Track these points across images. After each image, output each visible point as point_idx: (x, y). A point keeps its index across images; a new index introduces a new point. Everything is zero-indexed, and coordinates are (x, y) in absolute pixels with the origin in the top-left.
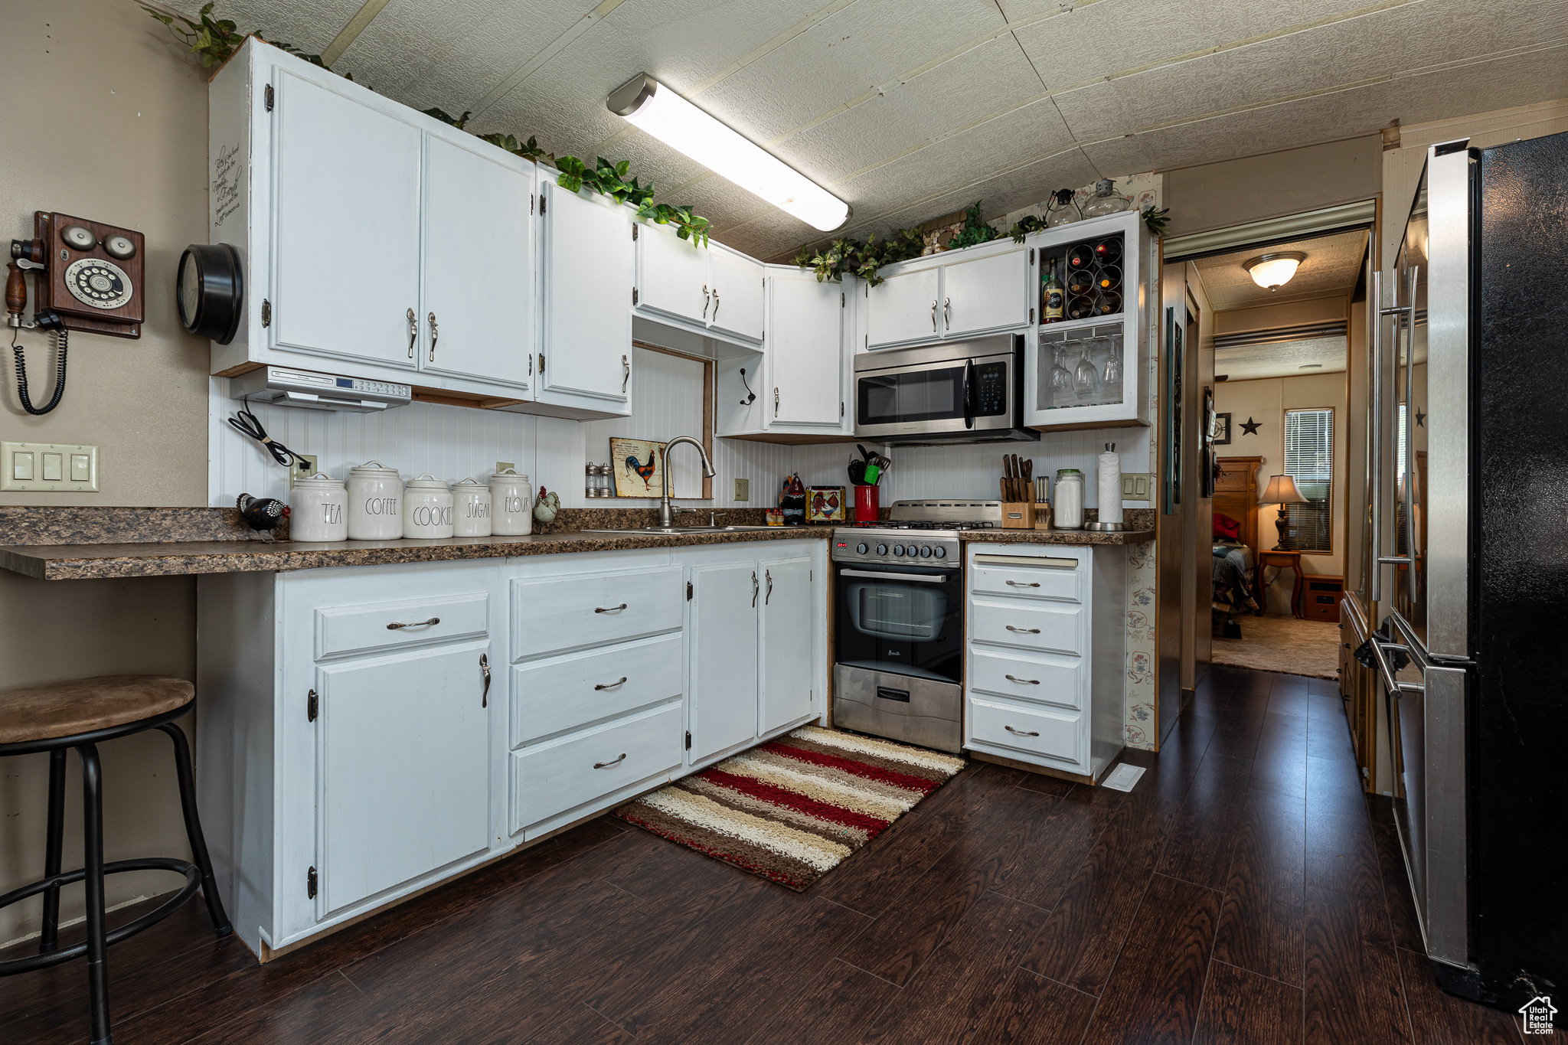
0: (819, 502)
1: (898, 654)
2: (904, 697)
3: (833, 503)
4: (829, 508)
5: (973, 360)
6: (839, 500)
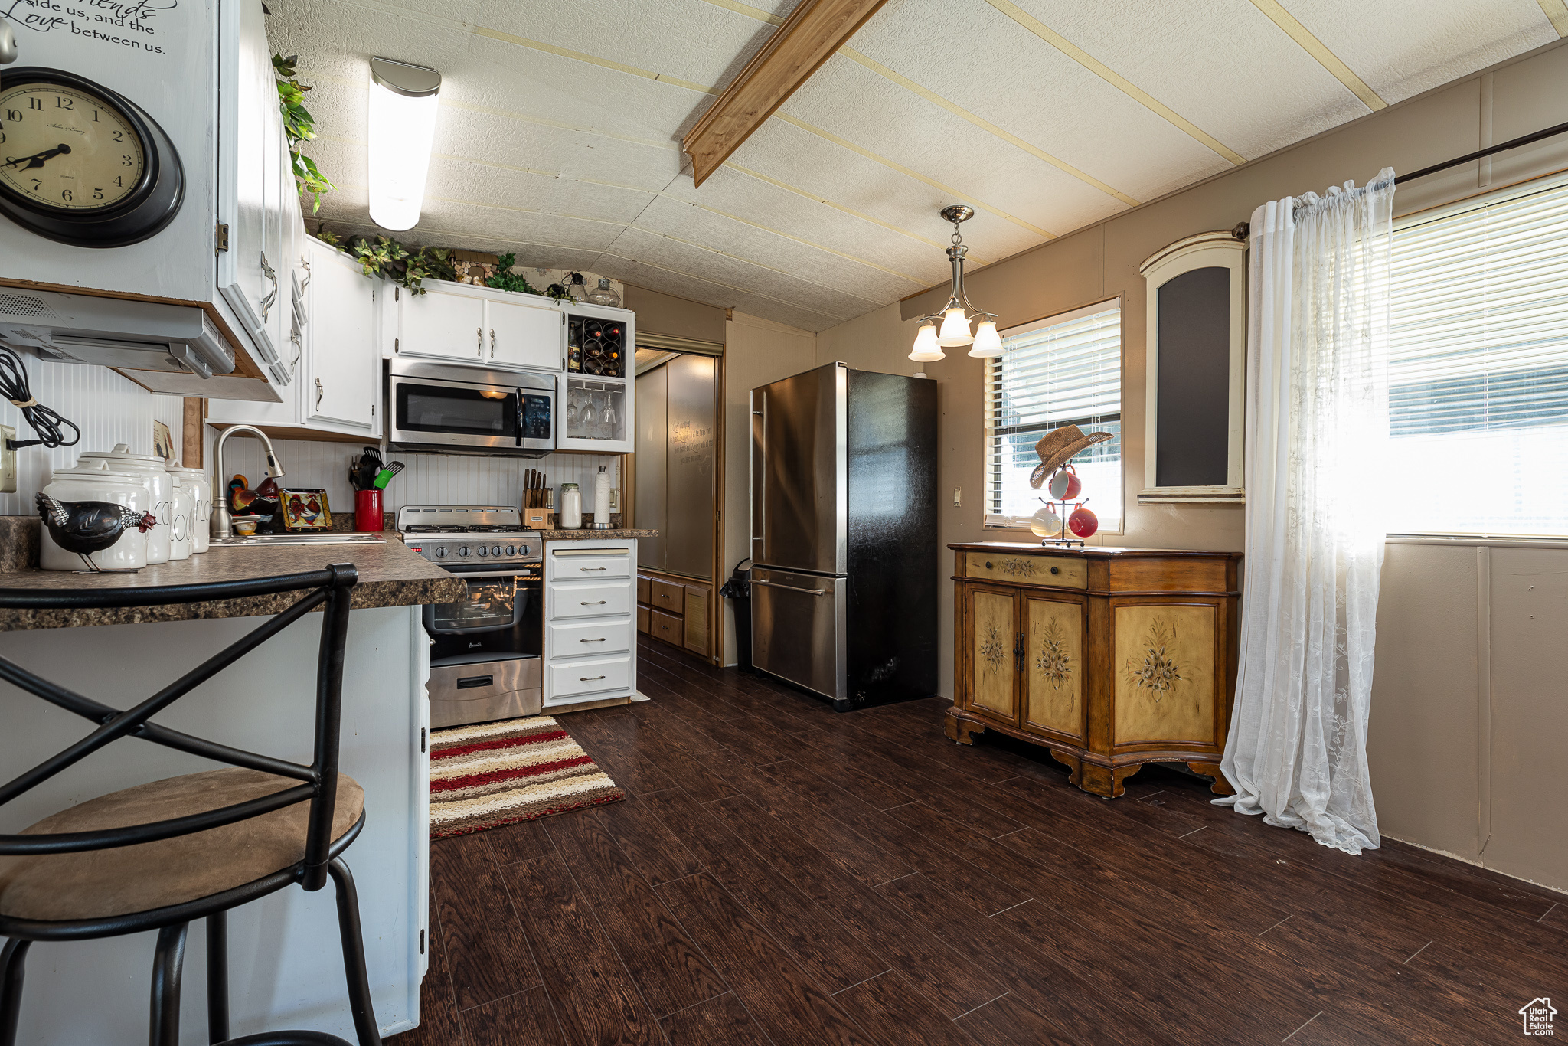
0: (297, 507)
1: (479, 644)
2: (487, 681)
3: (314, 507)
4: (310, 514)
5: (522, 389)
6: (320, 505)
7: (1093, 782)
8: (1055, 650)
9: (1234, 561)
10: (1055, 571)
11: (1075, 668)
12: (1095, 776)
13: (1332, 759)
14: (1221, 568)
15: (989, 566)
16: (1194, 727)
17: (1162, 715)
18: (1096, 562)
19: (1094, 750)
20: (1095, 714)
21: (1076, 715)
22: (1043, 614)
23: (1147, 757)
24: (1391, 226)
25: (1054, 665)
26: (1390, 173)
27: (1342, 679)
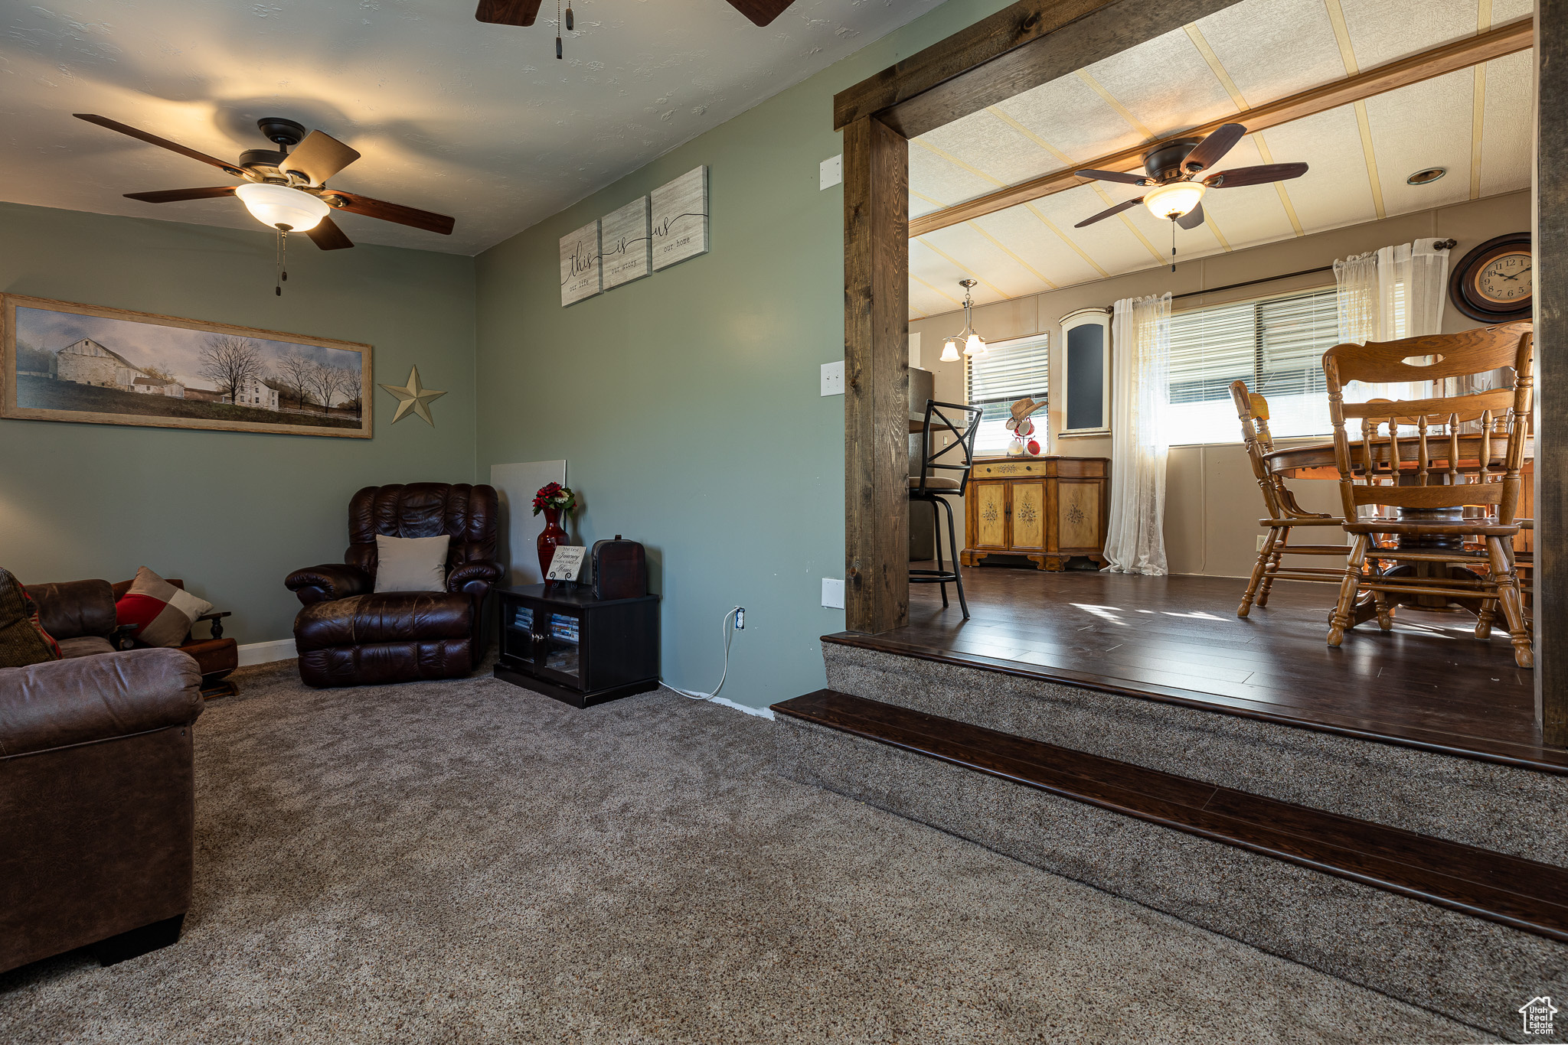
7: (1051, 565)
8: (1028, 507)
9: (1106, 462)
10: (1029, 469)
11: (1039, 515)
12: (1052, 562)
13: (1150, 542)
14: (1101, 465)
15: (989, 470)
16: (1091, 541)
17: (1077, 535)
18: (1050, 462)
19: (1050, 551)
20: (1051, 534)
21: (1040, 537)
22: (1021, 491)
23: (1072, 554)
24: (1170, 315)
25: (1028, 517)
26: (1169, 294)
27: (1153, 507)
